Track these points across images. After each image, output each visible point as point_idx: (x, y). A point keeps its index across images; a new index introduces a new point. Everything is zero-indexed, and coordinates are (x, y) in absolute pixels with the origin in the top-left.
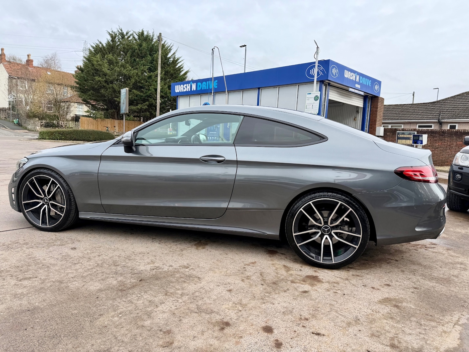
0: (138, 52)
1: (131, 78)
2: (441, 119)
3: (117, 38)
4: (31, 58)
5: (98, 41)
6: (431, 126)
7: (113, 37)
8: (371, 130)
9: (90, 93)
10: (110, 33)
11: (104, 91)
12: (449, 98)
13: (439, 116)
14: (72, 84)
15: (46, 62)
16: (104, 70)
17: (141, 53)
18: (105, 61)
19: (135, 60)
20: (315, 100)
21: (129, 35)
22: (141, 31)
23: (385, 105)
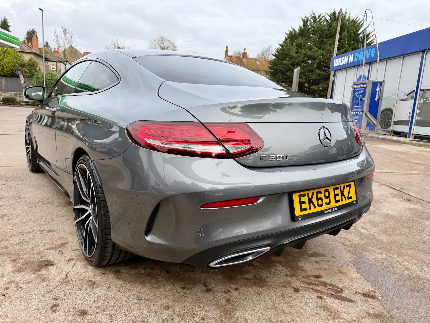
0: (327, 32)
1: (315, 59)
3: (309, 22)
4: (246, 52)
5: (292, 28)
7: (305, 22)
9: (278, 76)
10: (302, 19)
11: (290, 73)
14: (266, 70)
15: (263, 54)
16: (291, 54)
17: (330, 33)
18: (295, 45)
19: (323, 41)
21: (321, 17)
22: (333, 12)
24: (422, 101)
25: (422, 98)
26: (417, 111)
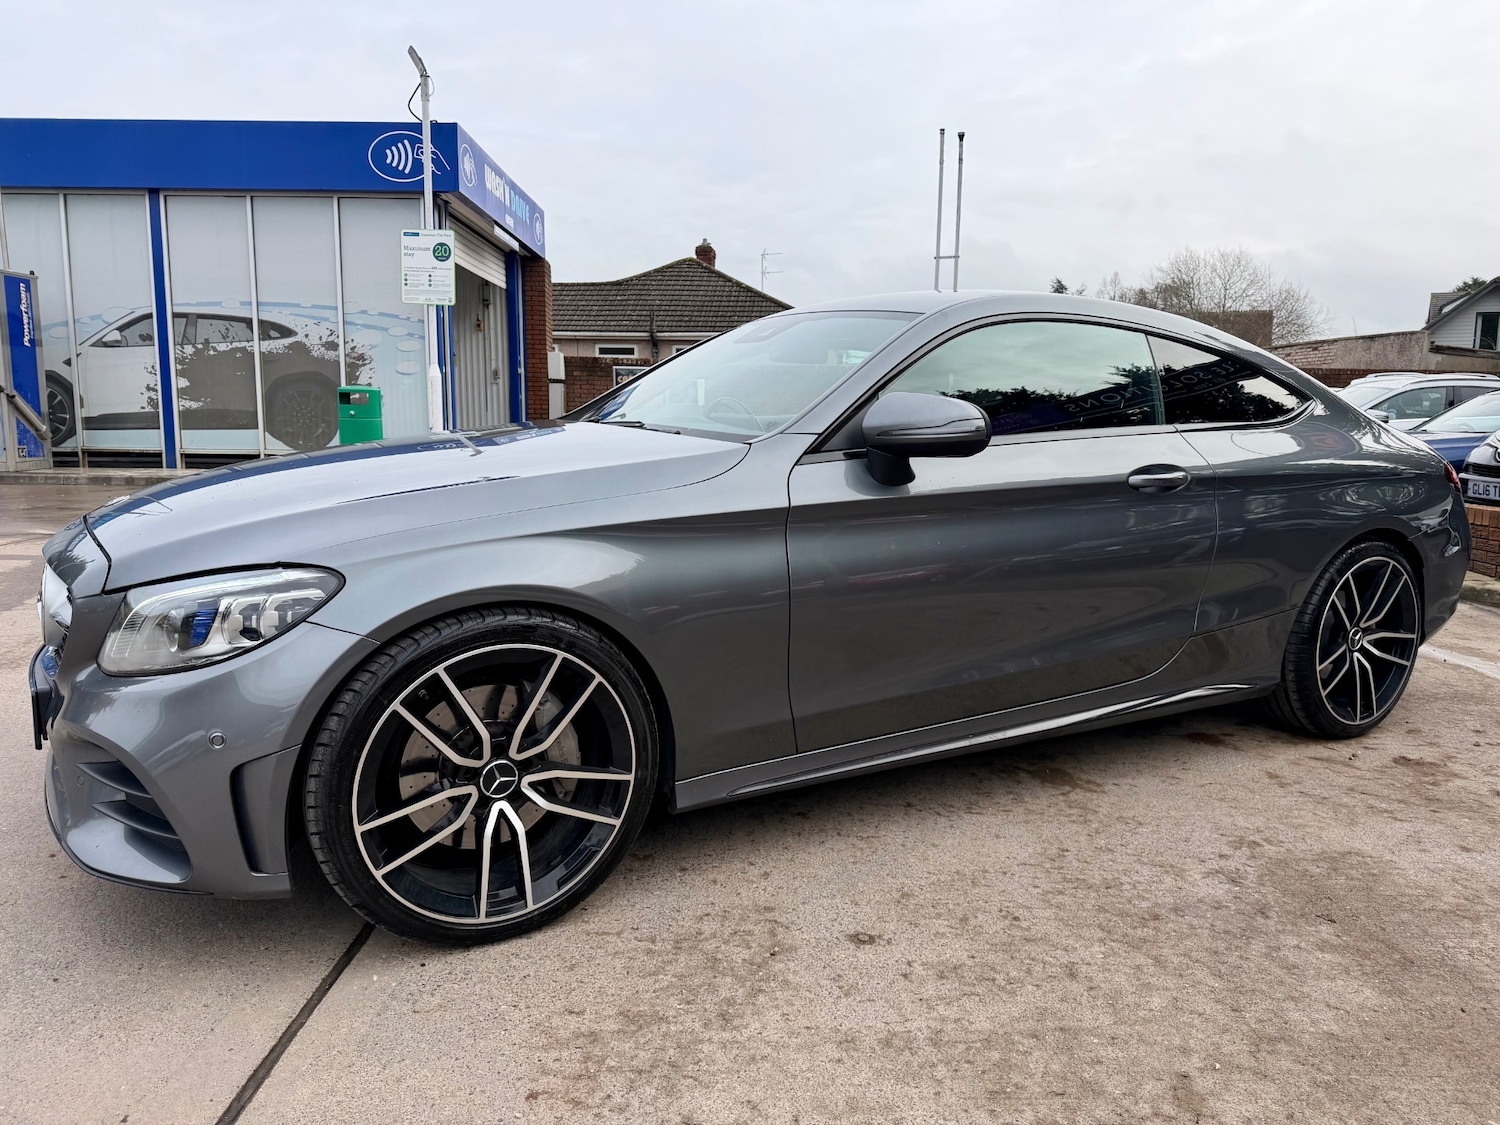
2: (658, 332)
6: (631, 351)
8: (534, 361)
12: (649, 272)
13: (652, 323)
20: (437, 258)
23: (555, 285)
24: (189, 350)
25: (185, 340)
26: (178, 383)
